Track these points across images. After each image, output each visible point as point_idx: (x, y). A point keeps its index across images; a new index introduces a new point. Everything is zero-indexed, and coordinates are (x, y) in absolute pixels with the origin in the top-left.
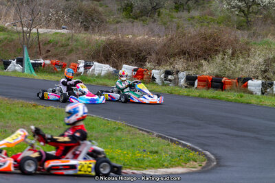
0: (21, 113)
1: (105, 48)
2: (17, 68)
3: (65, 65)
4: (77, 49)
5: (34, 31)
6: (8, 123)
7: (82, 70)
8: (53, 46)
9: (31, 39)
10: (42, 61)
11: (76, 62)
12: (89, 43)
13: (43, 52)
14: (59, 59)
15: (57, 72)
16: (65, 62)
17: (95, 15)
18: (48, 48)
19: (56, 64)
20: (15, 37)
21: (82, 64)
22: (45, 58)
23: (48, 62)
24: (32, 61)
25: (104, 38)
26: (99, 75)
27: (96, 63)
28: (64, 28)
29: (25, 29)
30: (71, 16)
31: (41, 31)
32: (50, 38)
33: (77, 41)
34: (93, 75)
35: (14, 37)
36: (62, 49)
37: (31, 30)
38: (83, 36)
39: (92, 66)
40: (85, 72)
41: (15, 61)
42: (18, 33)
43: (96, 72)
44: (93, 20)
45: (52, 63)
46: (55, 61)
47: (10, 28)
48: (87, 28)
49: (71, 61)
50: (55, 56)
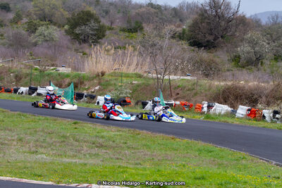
0: (163, 145)
1: (224, 92)
3: (192, 106)
4: (201, 92)
5: (166, 77)
7: (205, 109)
8: (181, 90)
9: (164, 84)
10: (173, 102)
11: (201, 103)
12: (210, 87)
13: (173, 95)
15: (186, 111)
16: (192, 103)
17: (213, 65)
18: (178, 91)
19: (185, 105)
20: (151, 82)
21: (205, 105)
22: (175, 100)
23: (178, 103)
24: (165, 102)
25: (222, 84)
26: (220, 114)
27: (217, 104)
28: (188, 75)
29: (159, 76)
30: (194, 65)
31: (172, 77)
32: (180, 84)
33: (201, 86)
34: (215, 114)
35: (150, 83)
36: (189, 92)
37: (163, 77)
38: (205, 82)
39: (213, 106)
40: (208, 111)
41: (151, 102)
42: (153, 79)
43: (217, 112)
44: (211, 69)
45: (181, 104)
46: (184, 102)
47: (145, 75)
48: (207, 76)
49: (196, 102)
50: (183, 98)
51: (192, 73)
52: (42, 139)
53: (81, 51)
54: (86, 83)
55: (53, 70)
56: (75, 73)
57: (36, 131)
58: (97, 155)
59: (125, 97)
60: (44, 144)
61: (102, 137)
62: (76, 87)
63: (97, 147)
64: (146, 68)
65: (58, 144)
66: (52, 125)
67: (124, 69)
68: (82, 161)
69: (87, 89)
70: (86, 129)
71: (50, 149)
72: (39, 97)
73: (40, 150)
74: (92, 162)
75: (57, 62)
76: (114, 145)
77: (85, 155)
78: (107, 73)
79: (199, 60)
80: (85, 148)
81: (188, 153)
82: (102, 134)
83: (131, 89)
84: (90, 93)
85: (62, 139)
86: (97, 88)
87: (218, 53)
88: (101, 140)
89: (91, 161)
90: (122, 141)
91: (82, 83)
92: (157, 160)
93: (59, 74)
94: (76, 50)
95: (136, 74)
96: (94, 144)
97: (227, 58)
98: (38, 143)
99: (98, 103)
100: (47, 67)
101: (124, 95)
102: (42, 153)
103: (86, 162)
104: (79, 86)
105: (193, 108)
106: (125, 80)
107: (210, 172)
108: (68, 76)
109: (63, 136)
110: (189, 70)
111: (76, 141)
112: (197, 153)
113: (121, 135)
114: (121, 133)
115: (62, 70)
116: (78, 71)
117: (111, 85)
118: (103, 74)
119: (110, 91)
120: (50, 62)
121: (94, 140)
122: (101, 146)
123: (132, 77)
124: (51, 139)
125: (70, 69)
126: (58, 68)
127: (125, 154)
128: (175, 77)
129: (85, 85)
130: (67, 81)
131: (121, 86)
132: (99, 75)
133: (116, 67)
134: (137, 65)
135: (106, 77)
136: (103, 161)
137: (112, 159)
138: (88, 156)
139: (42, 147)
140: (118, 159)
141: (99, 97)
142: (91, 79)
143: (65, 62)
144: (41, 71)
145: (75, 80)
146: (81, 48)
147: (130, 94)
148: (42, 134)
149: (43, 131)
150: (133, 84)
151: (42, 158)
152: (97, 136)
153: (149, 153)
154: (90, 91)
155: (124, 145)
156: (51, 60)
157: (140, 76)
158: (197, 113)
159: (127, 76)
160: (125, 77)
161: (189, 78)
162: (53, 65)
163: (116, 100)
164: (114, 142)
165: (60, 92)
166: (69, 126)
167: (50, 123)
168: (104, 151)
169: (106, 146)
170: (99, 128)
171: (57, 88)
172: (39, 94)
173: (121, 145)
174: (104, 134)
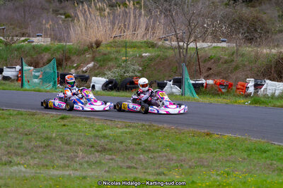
0: (193, 144)
1: (277, 63)
2: (174, 90)
3: (231, 85)
4: (244, 65)
5: (192, 45)
6: (181, 156)
7: (251, 90)
8: (214, 62)
9: (189, 55)
10: (204, 81)
11: (244, 80)
12: (257, 57)
13: (203, 70)
14: (223, 78)
15: (223, 93)
16: (231, 81)
17: (258, 24)
18: (209, 65)
19: (220, 84)
20: (170, 53)
21: (251, 83)
22: (207, 78)
23: (210, 82)
24: (192, 82)
25: (274, 51)
26: (273, 95)
27: (268, 81)
28: (223, 41)
29: (181, 44)
30: (230, 26)
31: (200, 45)
32: (212, 53)
33: (243, 55)
34: (265, 96)
35: (168, 54)
36: (225, 66)
37: (188, 45)
38: (248, 49)
39: (263, 85)
40: (256, 92)
41: (171, 83)
42: (172, 48)
43: (269, 93)
44: (256, 30)
45: (215, 83)
46: (219, 81)
47: (160, 43)
48: (250, 40)
49: (237, 79)
50: (218, 74)
51: (228, 37)
52: (16, 143)
53: (62, 11)
54: (74, 58)
55: (24, 41)
56: (57, 44)
57: (6, 133)
58: (99, 163)
59: (132, 77)
60: (20, 151)
61: (104, 137)
62: (59, 64)
63: (98, 151)
64: (160, 32)
65: (41, 150)
66: (29, 123)
67: (128, 36)
68: (78, 173)
69: (77, 68)
70: (79, 125)
71: (28, 157)
72: (7, 82)
73: (15, 159)
74: (93, 173)
75: (29, 30)
76: (122, 147)
77: (81, 164)
78: (104, 42)
79: (237, 19)
80: (80, 154)
81: (232, 154)
82: (104, 132)
83: (140, 65)
84: (81, 74)
85: (46, 143)
86: (91, 65)
87: (264, 7)
88: (103, 142)
89: (91, 173)
90: (134, 141)
91: (68, 59)
92: (187, 166)
93: (34, 47)
94: (56, 12)
95: (147, 43)
96: (92, 147)
97: (277, 14)
98: (10, 150)
99: (93, 87)
100: (15, 38)
101: (131, 74)
102: (19, 164)
103: (84, 174)
104: (64, 63)
105: (234, 88)
106: (130, 51)
107: (269, 181)
108: (47, 49)
109: (47, 138)
110: (223, 33)
111: (66, 144)
112: (245, 155)
113: (131, 133)
114: (131, 130)
115: (38, 41)
116: (60, 41)
117: (110, 60)
118: (98, 44)
119: (110, 69)
120: (18, 31)
121: (92, 141)
122: (104, 150)
123: (141, 47)
124: (30, 141)
125: (49, 39)
126: (32, 39)
127: (140, 160)
128: (205, 45)
129: (73, 62)
130: (46, 56)
131: (126, 61)
132: (92, 47)
133: (116, 32)
134: (147, 29)
135: (102, 49)
136: (108, 172)
137: (121, 167)
138: (85, 165)
139: (17, 154)
140: (129, 167)
141: (94, 79)
142: (80, 53)
143: (41, 30)
144: (6, 44)
145: (58, 55)
146: (62, 8)
147: (140, 71)
148: (15, 135)
149: (16, 130)
150: (142, 57)
151: (20, 171)
152: (96, 136)
153: (175, 157)
154: (80, 70)
155: (137, 147)
156: (20, 27)
157: (153, 46)
158: (239, 96)
159: (134, 46)
160: (131, 47)
161: (224, 45)
162: (23, 35)
163: (119, 81)
164: (122, 142)
165: (37, 74)
166: (54, 123)
167: (26, 120)
168: (108, 157)
169: (111, 150)
170: (98, 124)
171: (32, 68)
172: (6, 78)
173: (133, 146)
174: (107, 132)
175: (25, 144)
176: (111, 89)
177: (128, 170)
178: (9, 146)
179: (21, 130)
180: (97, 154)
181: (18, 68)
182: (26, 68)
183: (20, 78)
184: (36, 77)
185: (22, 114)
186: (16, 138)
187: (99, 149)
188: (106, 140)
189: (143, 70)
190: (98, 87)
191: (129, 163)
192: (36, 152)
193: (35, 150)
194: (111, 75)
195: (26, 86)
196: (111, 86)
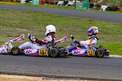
52: (72, 29)
57: (69, 26)
58: (103, 38)
59: (117, 6)
60: (74, 33)
61: (106, 28)
62: (90, 1)
63: (103, 34)
69: (96, 2)
70: (96, 24)
71: (77, 35)
72: (70, 7)
74: (101, 42)
76: (112, 32)
82: (106, 26)
83: (120, 2)
84: (98, 4)
85: (84, 30)
86: (101, 1)
88: (105, 30)
90: (117, 30)
96: (101, 32)
98: (70, 32)
99: (102, 9)
101: (116, 5)
109: (84, 28)
113: (116, 27)
114: (116, 26)
119: (108, 3)
122: (105, 33)
124: (78, 29)
127: (119, 37)
136: (107, 41)
137: (112, 40)
140: (115, 40)
141: (102, 6)
147: (120, 4)
148: (72, 27)
149: (73, 25)
152: (103, 28)
154: (97, 3)
155: (118, 33)
163: (112, 7)
164: (112, 30)
165: (81, 4)
166: (87, 22)
167: (76, 21)
168: (107, 36)
169: (108, 33)
170: (104, 23)
171: (79, 1)
172: (69, 5)
173: (116, 32)
174: (107, 26)
175: (76, 30)
176: (109, 10)
177: (114, 41)
178: (70, 31)
179: (74, 25)
180: (103, 35)
181: (74, 1)
182: (77, 1)
183: (74, 5)
184: (81, 5)
185: (75, 19)
186: (72, 28)
187: (104, 33)
188: (106, 29)
189: (121, 3)
190: (104, 9)
191: (115, 38)
192: (80, 33)
193: (79, 32)
194: (109, 5)
195: (77, 8)
196: (109, 9)
